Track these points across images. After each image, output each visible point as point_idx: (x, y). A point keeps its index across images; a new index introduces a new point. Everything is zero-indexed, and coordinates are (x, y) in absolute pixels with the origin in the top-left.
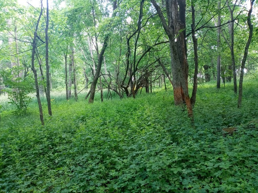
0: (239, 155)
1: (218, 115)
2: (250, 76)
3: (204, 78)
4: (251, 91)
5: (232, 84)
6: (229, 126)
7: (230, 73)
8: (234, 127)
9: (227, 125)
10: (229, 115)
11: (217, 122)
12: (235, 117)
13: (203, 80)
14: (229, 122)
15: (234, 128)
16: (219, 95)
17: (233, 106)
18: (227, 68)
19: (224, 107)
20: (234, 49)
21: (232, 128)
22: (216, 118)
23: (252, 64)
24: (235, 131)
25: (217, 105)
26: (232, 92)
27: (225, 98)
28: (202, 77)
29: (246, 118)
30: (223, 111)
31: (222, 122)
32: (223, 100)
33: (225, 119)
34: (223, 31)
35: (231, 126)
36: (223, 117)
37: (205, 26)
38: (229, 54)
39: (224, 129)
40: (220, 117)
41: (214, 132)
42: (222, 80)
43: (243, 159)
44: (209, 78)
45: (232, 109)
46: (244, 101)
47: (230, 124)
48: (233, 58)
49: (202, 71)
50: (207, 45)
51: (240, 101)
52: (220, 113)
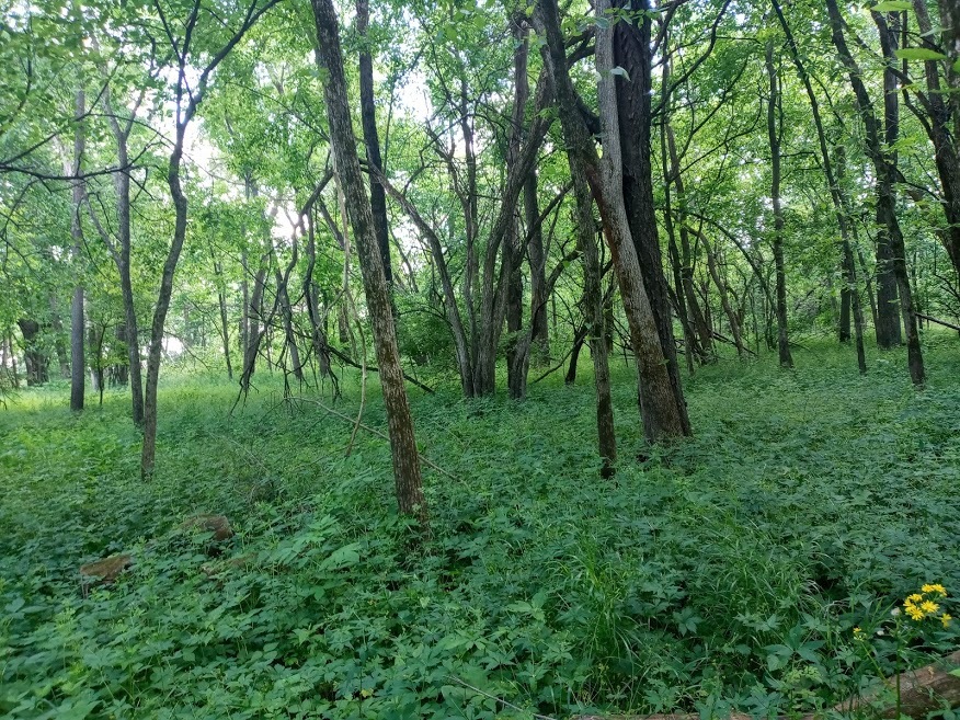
0: (127, 656)
1: (67, 517)
2: (190, 366)
3: (22, 368)
4: (189, 418)
5: (127, 393)
6: (108, 553)
7: (122, 353)
8: (123, 553)
9: (99, 552)
10: (109, 511)
11: (61, 545)
12: (131, 517)
13: (18, 377)
14: (107, 539)
15: (122, 558)
16: (77, 439)
17: (126, 475)
18: (112, 334)
19: (95, 479)
20: (132, 269)
21: (115, 559)
22: (57, 529)
23: (199, 324)
24: (127, 567)
25: (66, 476)
26: (127, 422)
27: (99, 446)
28: (14, 364)
29: (165, 513)
30: (85, 497)
31: (82, 543)
32: (93, 456)
33: (91, 527)
34: (92, 198)
35: (115, 550)
36: (86, 521)
37: (14, 165)
38: (115, 284)
39: (85, 569)
40: (75, 524)
41: (46, 587)
42: (91, 380)
43: (146, 667)
44: (43, 369)
45: (119, 486)
46: (164, 455)
47: (112, 546)
48: (129, 302)
49: (14, 342)
50: (34, 241)
51: (148, 455)
52: (75, 507)
